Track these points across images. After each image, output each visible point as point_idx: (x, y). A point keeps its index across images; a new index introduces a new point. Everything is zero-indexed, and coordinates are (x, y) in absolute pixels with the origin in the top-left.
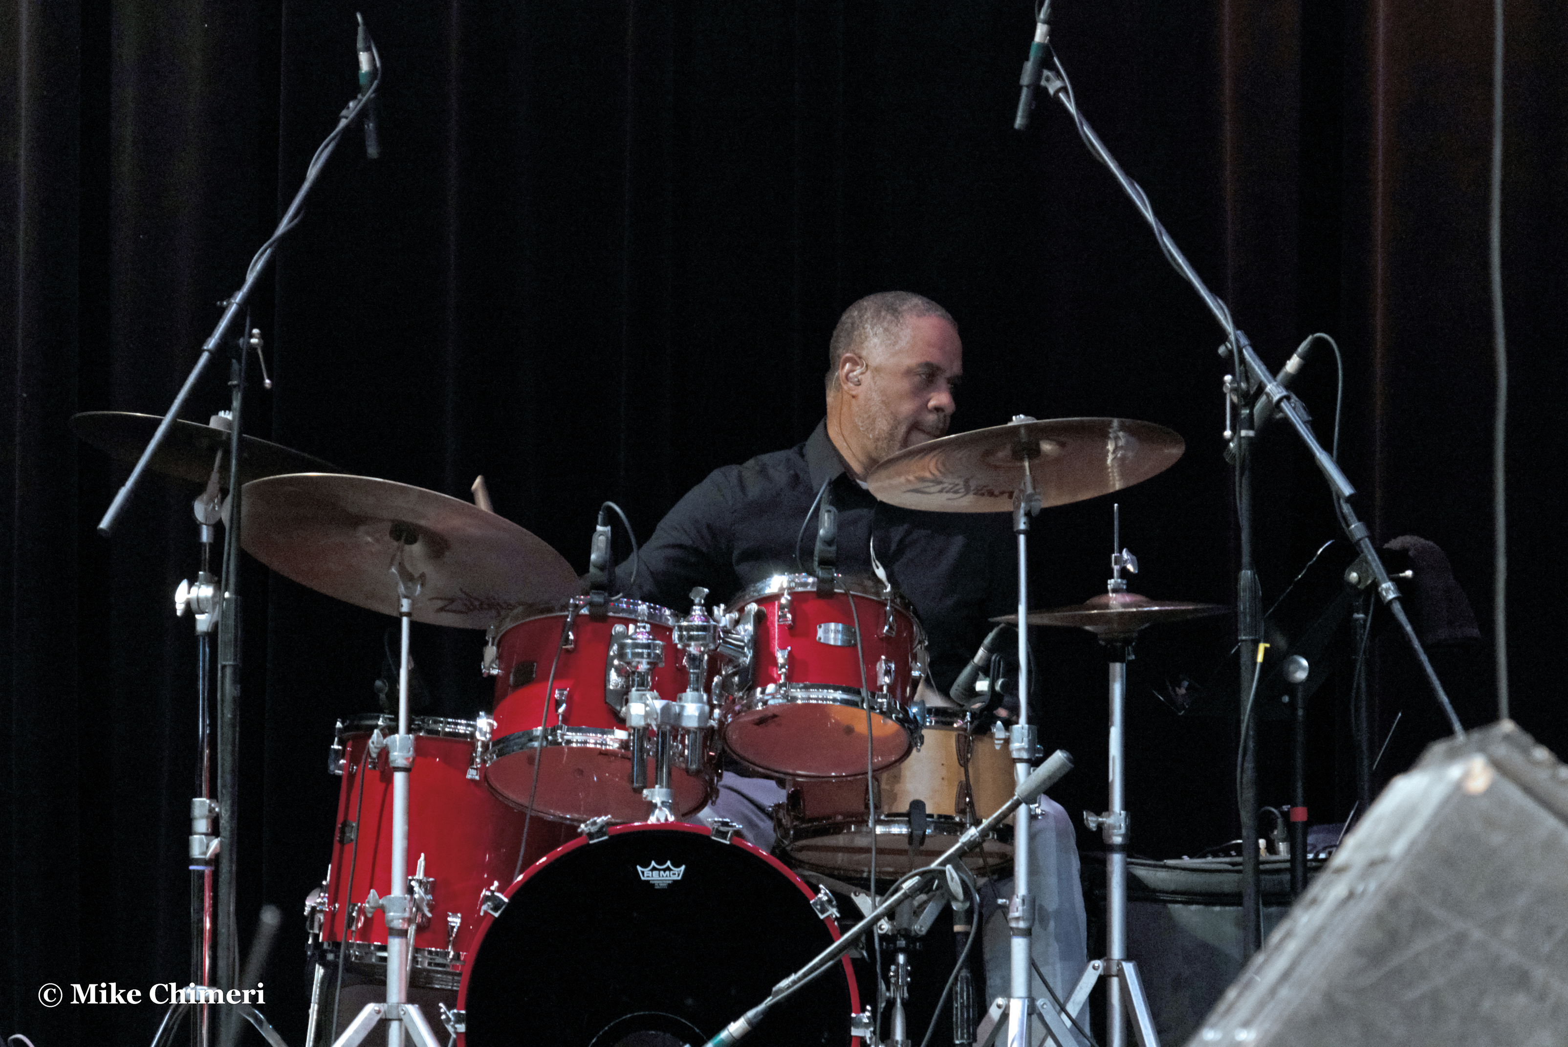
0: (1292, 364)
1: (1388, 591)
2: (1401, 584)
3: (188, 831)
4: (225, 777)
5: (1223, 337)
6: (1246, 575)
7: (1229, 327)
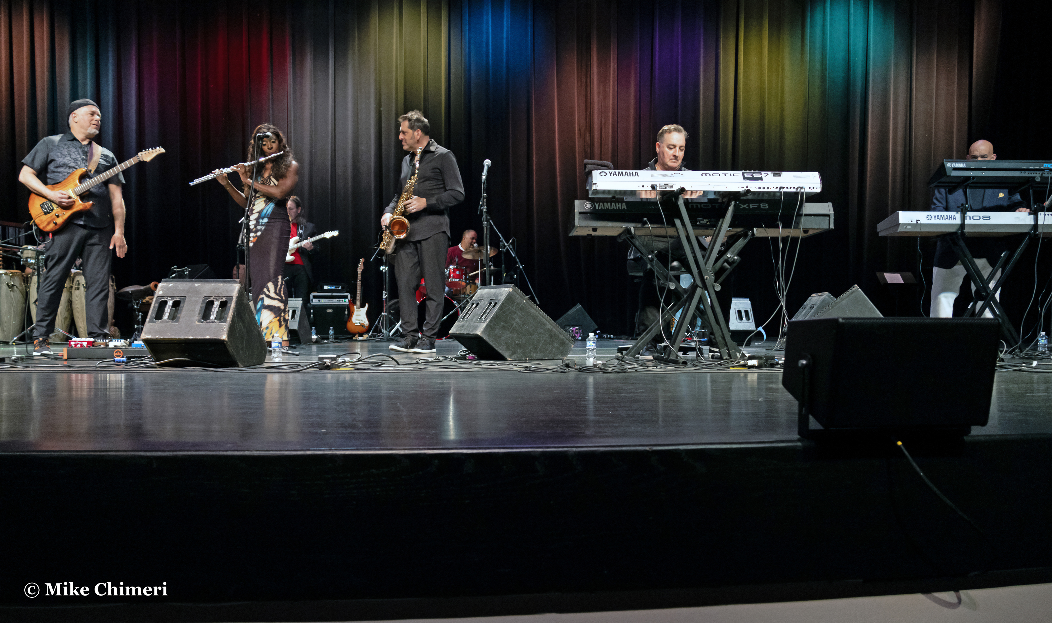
0: (511, 241)
1: (521, 267)
2: (523, 267)
3: (382, 295)
4: (387, 289)
5: (500, 238)
6: (503, 265)
7: (501, 237)
